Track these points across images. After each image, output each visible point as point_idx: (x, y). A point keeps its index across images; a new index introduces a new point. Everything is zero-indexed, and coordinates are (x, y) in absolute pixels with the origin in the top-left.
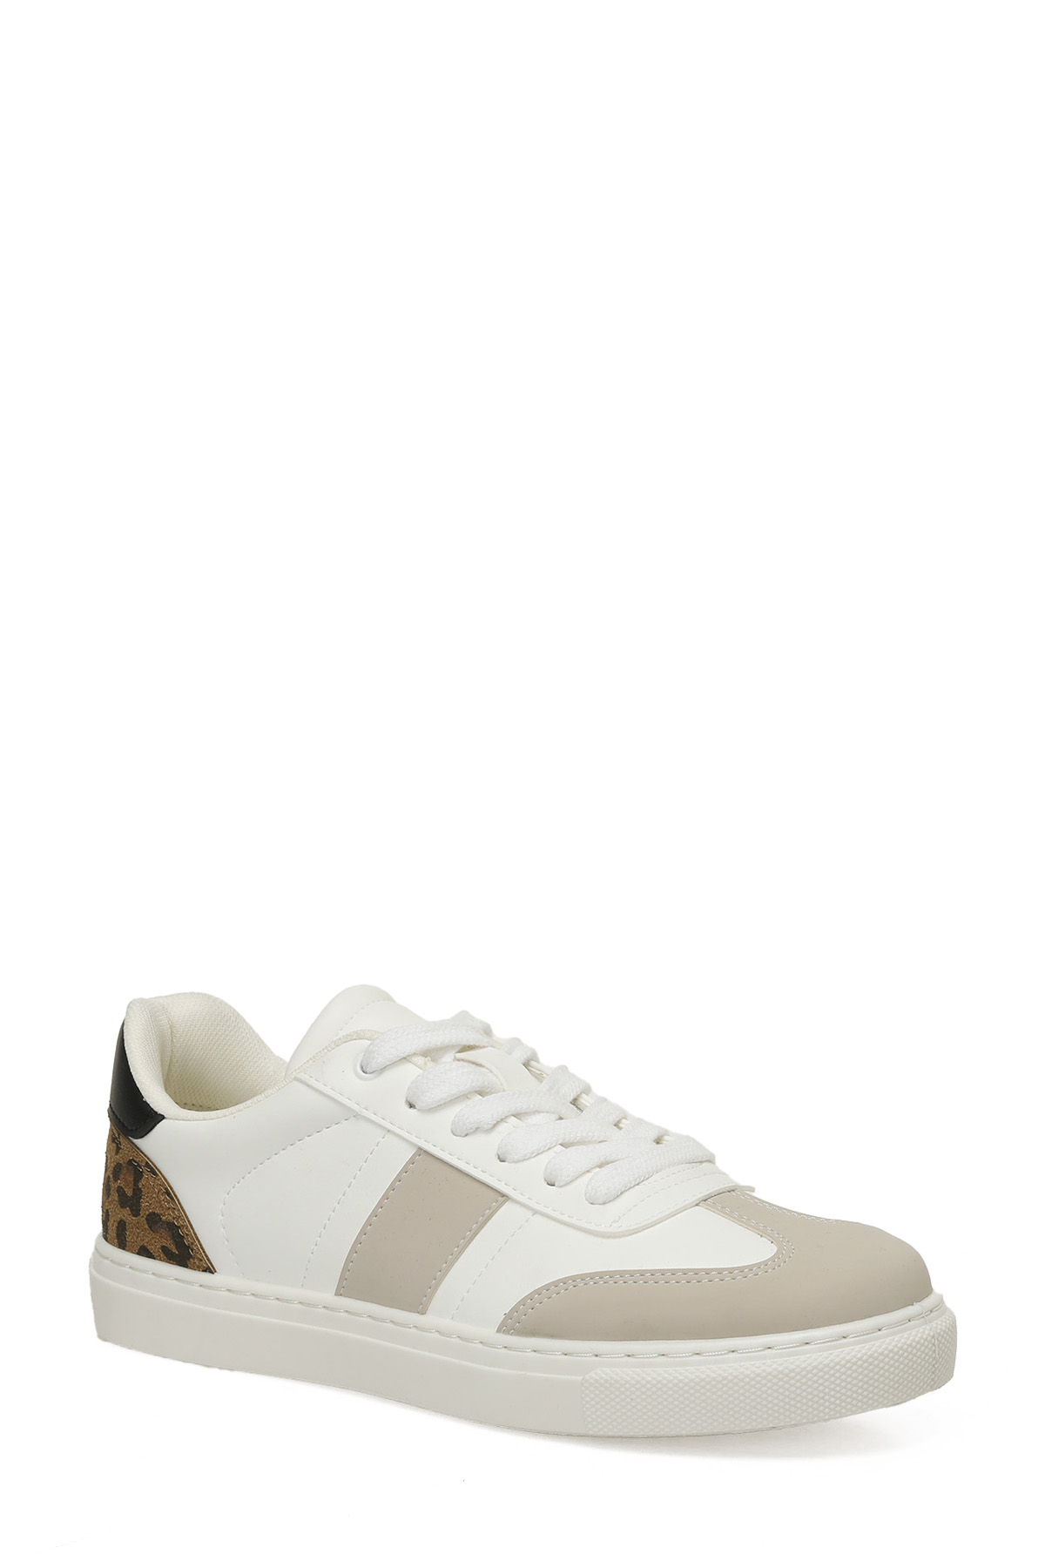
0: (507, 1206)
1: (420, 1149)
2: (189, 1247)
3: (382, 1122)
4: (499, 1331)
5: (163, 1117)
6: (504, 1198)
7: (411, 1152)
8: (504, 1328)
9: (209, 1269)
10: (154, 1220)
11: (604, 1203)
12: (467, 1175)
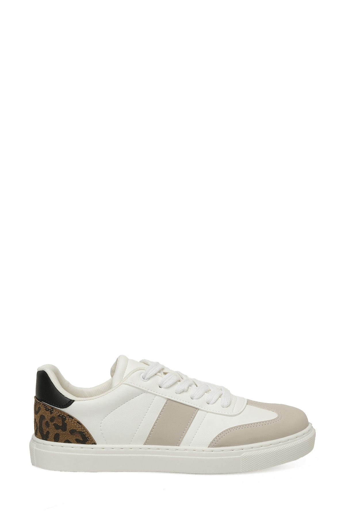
0: (199, 412)
1: (168, 399)
2: (87, 438)
3: (153, 392)
4: (209, 447)
5: (74, 401)
6: (198, 410)
7: (165, 401)
8: (210, 446)
9: (95, 444)
10: (73, 432)
11: (227, 407)
12: (184, 404)
